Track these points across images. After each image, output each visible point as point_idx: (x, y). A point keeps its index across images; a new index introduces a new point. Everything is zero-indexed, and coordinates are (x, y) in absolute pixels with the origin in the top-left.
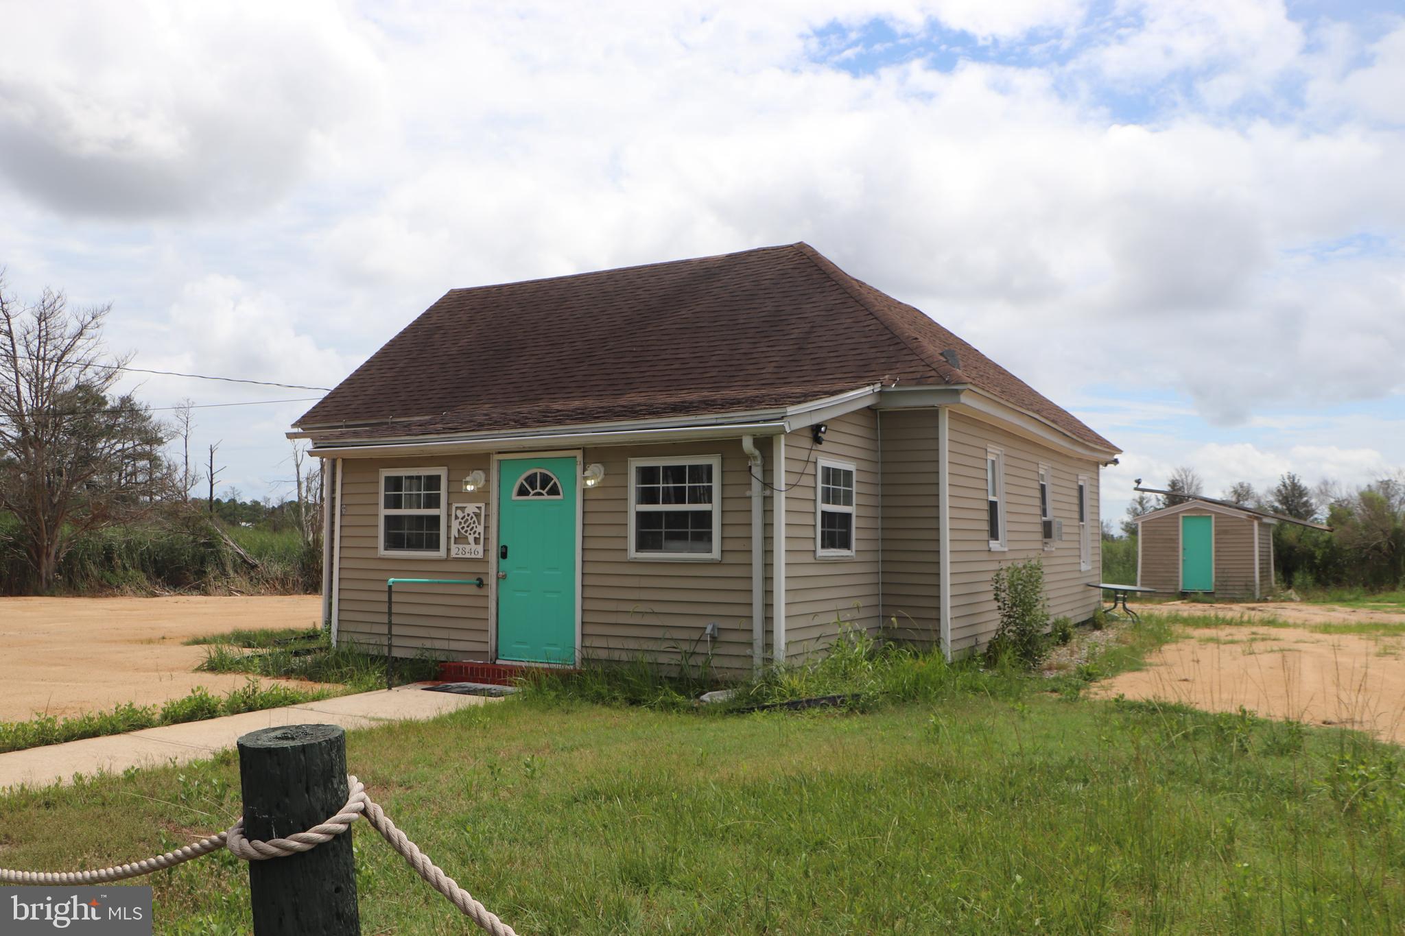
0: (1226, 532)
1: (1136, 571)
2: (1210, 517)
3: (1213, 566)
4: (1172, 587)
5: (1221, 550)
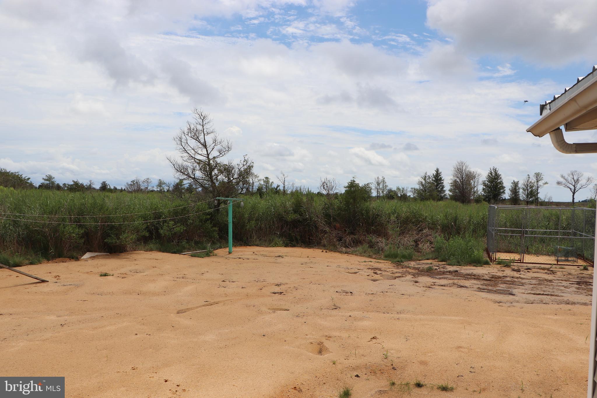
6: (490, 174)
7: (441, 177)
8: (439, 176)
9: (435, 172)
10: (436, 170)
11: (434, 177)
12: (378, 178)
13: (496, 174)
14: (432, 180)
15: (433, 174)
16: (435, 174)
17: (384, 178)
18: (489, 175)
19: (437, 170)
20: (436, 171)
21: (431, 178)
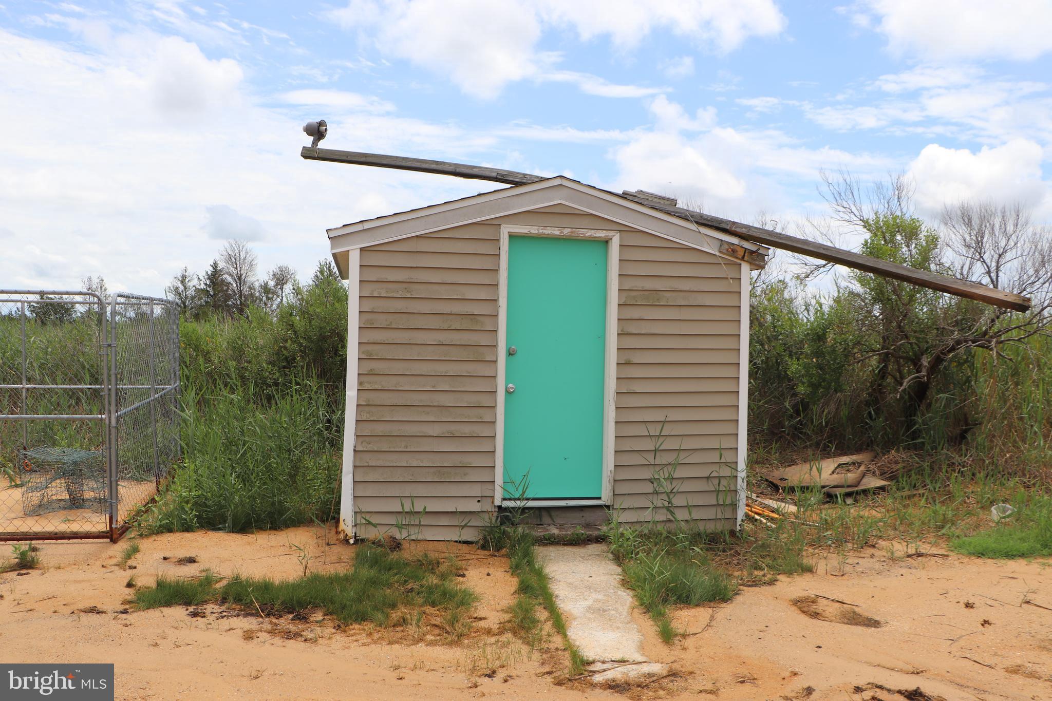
0: (652, 299)
1: (336, 445)
2: (606, 242)
3: (611, 415)
4: (476, 491)
5: (637, 358)
6: (318, 273)
7: (222, 279)
8: (219, 277)
9: (211, 269)
10: (212, 264)
11: (208, 278)
12: (90, 279)
13: (330, 274)
14: (206, 284)
15: (207, 272)
16: (210, 273)
17: (102, 280)
18: (316, 276)
19: (214, 264)
20: (212, 266)
21: (204, 280)
